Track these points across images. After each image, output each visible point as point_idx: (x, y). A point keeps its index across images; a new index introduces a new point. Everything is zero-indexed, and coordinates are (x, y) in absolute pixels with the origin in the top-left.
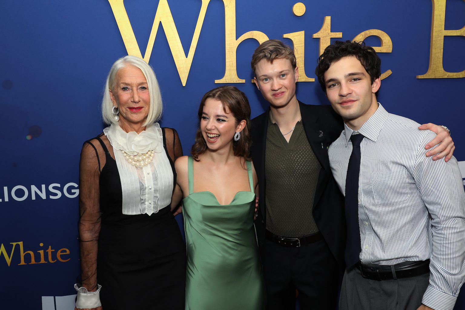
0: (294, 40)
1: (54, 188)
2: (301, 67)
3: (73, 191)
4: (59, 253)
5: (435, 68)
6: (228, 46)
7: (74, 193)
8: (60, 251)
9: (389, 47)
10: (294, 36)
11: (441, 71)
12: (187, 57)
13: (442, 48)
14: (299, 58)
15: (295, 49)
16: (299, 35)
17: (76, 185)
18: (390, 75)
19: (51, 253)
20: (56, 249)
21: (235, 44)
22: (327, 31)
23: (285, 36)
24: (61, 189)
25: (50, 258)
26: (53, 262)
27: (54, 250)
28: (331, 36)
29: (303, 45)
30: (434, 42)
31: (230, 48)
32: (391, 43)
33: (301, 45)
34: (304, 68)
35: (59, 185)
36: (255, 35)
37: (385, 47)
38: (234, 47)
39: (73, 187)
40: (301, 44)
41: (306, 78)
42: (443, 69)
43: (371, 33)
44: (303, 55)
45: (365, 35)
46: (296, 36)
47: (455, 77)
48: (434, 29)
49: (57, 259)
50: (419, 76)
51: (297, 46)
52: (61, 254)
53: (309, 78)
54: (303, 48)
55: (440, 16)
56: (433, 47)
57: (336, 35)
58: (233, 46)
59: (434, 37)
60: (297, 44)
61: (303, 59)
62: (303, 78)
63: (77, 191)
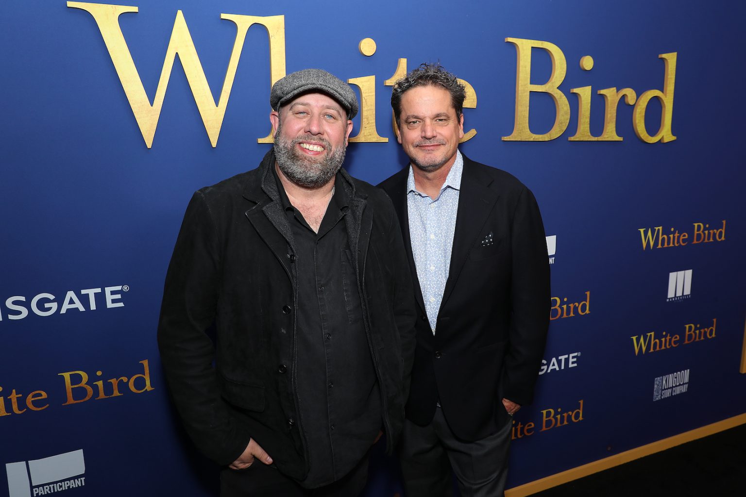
0: (363, 87)
1: (15, 303)
2: (372, 123)
3: (47, 305)
4: (30, 399)
5: (521, 129)
7: (50, 309)
8: (30, 395)
9: (474, 102)
10: (362, 82)
11: (527, 133)
12: (217, 105)
13: (528, 105)
14: (369, 112)
15: (363, 98)
16: (369, 81)
18: (474, 135)
19: (16, 400)
20: (24, 392)
23: (351, 81)
24: (28, 304)
25: (15, 407)
26: (20, 412)
27: (21, 395)
29: (374, 94)
30: (519, 98)
32: (475, 97)
33: (370, 94)
34: (375, 124)
35: (23, 299)
37: (469, 101)
39: (48, 300)
40: (371, 92)
41: (377, 138)
42: (529, 130)
44: (374, 108)
46: (365, 82)
48: (520, 82)
49: (26, 407)
50: (505, 137)
51: (367, 95)
52: (33, 399)
53: (382, 138)
54: (374, 97)
55: (525, 67)
56: (519, 104)
59: (520, 92)
60: (366, 93)
61: (374, 113)
62: (374, 138)
63: (54, 306)
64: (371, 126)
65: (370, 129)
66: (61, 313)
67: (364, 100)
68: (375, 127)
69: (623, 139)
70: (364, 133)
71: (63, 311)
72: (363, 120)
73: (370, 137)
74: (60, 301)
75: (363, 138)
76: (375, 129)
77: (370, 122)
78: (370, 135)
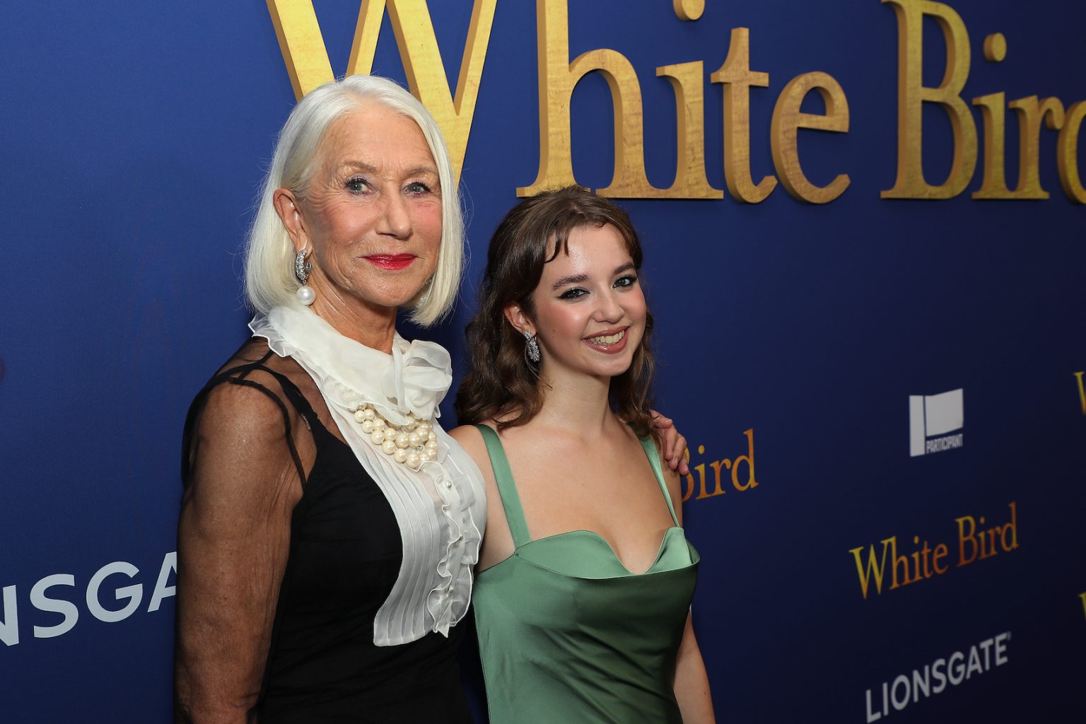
0: (684, 84)
1: (51, 593)
2: (700, 159)
3: (121, 593)
6: (554, 89)
7: (126, 601)
9: (845, 120)
10: (684, 74)
11: (919, 183)
12: (458, 113)
13: (921, 127)
14: (694, 135)
15: (686, 107)
16: (693, 72)
17: (131, 570)
18: (846, 187)
21: (568, 83)
22: (743, 67)
23: (669, 70)
24: (76, 595)
28: (750, 80)
29: (701, 98)
30: (908, 115)
31: (556, 93)
32: (846, 110)
33: (696, 99)
34: (703, 161)
35: (68, 580)
36: (609, 60)
37: (838, 118)
38: (565, 91)
39: (120, 580)
40: (697, 96)
41: (708, 190)
42: (922, 177)
43: (815, 80)
44: (701, 127)
45: (806, 84)
46: (690, 73)
47: (939, 197)
50: (886, 192)
51: (691, 100)
53: (714, 191)
54: (701, 106)
56: (908, 125)
57: (759, 78)
58: (563, 89)
60: (690, 96)
61: (702, 138)
62: (702, 189)
63: (136, 592)
64: (697, 166)
65: (696, 171)
66: (149, 611)
67: (687, 112)
68: (703, 167)
69: (1051, 195)
70: (688, 180)
71: (154, 606)
72: (687, 152)
73: (696, 188)
74: (147, 580)
75: (687, 190)
76: (704, 172)
77: (697, 156)
78: (697, 183)
